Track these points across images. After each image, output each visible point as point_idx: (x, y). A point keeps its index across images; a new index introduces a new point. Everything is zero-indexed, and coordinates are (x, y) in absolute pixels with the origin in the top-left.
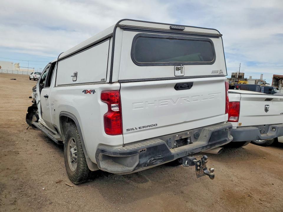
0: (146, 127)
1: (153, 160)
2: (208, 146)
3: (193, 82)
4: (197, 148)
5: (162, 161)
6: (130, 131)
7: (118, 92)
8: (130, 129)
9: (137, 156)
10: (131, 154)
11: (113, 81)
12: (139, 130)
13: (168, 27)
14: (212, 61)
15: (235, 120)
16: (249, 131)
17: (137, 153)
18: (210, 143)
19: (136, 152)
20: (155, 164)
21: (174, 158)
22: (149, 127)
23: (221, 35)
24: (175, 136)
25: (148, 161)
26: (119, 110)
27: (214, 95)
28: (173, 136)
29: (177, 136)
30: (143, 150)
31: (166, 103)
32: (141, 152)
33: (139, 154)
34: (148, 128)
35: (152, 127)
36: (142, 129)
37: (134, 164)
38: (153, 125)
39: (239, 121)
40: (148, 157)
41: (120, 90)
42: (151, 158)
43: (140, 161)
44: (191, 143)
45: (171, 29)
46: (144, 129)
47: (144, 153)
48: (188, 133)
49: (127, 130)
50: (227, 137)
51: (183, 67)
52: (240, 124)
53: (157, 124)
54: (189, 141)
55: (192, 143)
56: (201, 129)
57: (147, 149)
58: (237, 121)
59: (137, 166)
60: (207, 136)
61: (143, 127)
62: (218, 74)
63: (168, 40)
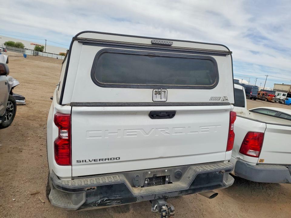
0: (104, 160)
1: (106, 200)
2: (190, 191)
3: (176, 111)
4: (173, 191)
5: (119, 202)
6: (82, 163)
7: (69, 116)
8: (82, 161)
9: (84, 194)
10: (74, 191)
11: (63, 103)
12: (93, 162)
13: (148, 42)
14: (212, 85)
15: (255, 155)
16: (273, 171)
17: (83, 191)
18: (193, 187)
19: (81, 189)
20: (108, 205)
21: (136, 201)
22: (109, 160)
23: (230, 53)
24: (147, 173)
25: (99, 201)
26: (68, 138)
27: (209, 127)
28: (144, 173)
29: (149, 173)
30: (91, 188)
31: (136, 133)
32: (88, 190)
33: (86, 192)
34: (107, 161)
35: (112, 161)
36: (99, 162)
37: (80, 203)
38: (114, 158)
39: (261, 157)
40: (99, 196)
41: (71, 115)
42: (103, 197)
43: (87, 200)
44: (170, 183)
45: (153, 44)
46: (101, 161)
47: (93, 191)
48: (166, 171)
49: (77, 161)
50: (222, 181)
51: (166, 90)
52: (262, 160)
53: (119, 158)
54: (167, 179)
55: (172, 183)
56: (185, 168)
57: (98, 187)
58: (258, 157)
59: (83, 205)
60: (191, 178)
61: (100, 160)
62: (220, 101)
63: (147, 57)
